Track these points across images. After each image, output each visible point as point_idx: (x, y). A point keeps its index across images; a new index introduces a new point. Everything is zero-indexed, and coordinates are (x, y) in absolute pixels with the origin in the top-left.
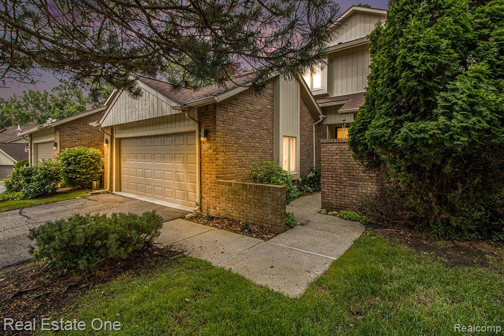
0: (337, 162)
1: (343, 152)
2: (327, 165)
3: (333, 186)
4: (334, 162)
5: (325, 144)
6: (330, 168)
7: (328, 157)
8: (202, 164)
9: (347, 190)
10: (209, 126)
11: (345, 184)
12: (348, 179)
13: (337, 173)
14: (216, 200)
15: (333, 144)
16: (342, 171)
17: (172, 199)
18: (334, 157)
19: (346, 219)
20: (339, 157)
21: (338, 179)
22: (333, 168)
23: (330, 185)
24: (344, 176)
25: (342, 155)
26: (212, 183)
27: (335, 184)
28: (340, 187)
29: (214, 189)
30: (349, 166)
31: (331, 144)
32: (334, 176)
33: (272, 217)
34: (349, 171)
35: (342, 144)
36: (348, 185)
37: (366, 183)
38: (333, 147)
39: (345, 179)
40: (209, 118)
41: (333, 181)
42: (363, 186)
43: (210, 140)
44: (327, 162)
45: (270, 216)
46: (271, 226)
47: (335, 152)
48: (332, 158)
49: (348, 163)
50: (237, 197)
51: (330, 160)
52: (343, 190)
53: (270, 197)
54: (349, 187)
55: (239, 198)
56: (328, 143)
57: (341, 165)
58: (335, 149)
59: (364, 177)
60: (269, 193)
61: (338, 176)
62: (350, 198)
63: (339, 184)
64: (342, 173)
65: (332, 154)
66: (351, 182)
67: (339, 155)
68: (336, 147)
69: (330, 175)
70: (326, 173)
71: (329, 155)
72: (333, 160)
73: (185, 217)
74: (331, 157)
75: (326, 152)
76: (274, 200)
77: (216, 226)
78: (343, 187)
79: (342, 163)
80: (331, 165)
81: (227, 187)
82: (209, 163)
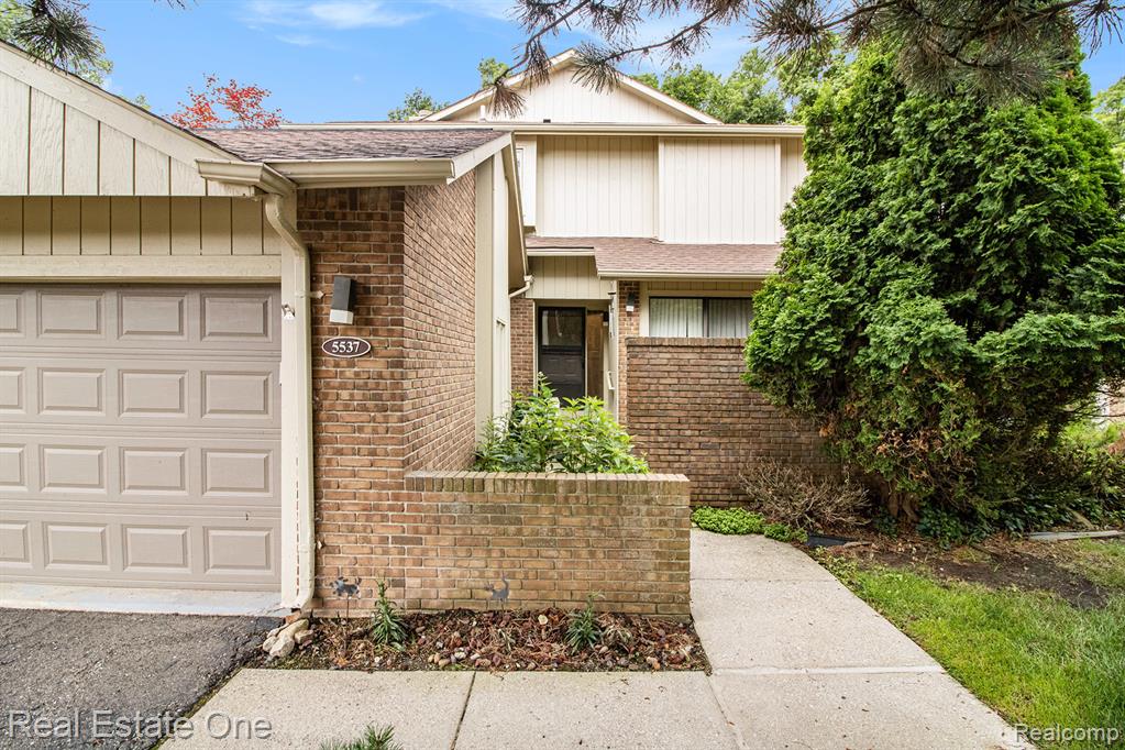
0: (671, 394)
1: (685, 369)
2: (645, 400)
3: (661, 452)
4: (663, 394)
5: (637, 349)
6: (652, 407)
7: (647, 380)
8: (323, 415)
9: (693, 458)
10: (367, 269)
11: (689, 446)
12: (697, 433)
13: (669, 420)
14: (402, 552)
15: (661, 349)
16: (682, 414)
17: (106, 568)
18: (662, 381)
19: (727, 533)
20: (676, 381)
21: (672, 433)
22: (662, 407)
23: (652, 450)
24: (686, 426)
25: (681, 375)
26: (384, 487)
27: (666, 445)
28: (678, 452)
29: (391, 508)
30: (698, 401)
31: (656, 350)
32: (663, 426)
33: (659, 577)
34: (698, 414)
35: (682, 350)
36: (697, 446)
37: (735, 440)
38: (661, 355)
39: (688, 433)
40: (367, 238)
41: (660, 439)
42: (729, 446)
43: (369, 322)
44: (645, 394)
45: (651, 576)
46: (653, 606)
47: (665, 368)
48: (658, 383)
49: (696, 394)
50: (512, 529)
51: (653, 387)
52: (685, 458)
53: (649, 514)
54: (699, 452)
55: (519, 532)
56: (648, 346)
57: (681, 401)
58: (665, 362)
59: (731, 427)
60: (648, 502)
61: (673, 426)
62: (701, 478)
63: (674, 445)
64: (683, 420)
65: (659, 374)
66: (701, 439)
67: (674, 375)
68: (668, 356)
69: (653, 426)
70: (642, 420)
71: (651, 375)
72: (661, 387)
73: (262, 653)
74: (655, 381)
75: (644, 368)
76: (664, 523)
77: (458, 660)
78: (683, 452)
79: (683, 394)
80: (656, 400)
81: (463, 497)
82: (365, 409)
